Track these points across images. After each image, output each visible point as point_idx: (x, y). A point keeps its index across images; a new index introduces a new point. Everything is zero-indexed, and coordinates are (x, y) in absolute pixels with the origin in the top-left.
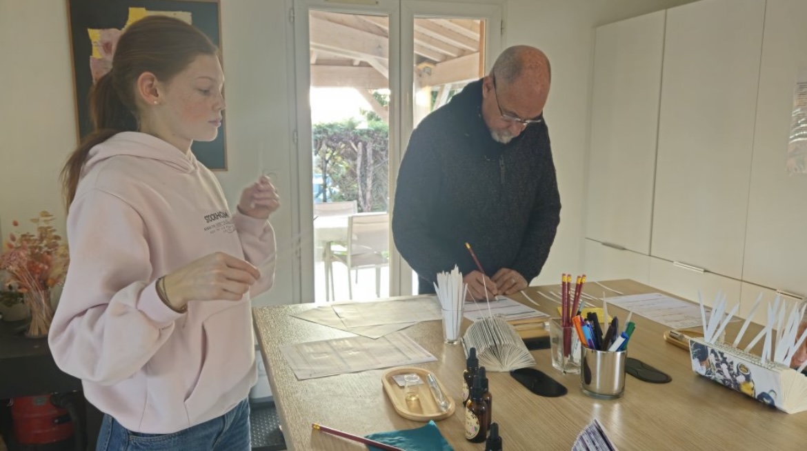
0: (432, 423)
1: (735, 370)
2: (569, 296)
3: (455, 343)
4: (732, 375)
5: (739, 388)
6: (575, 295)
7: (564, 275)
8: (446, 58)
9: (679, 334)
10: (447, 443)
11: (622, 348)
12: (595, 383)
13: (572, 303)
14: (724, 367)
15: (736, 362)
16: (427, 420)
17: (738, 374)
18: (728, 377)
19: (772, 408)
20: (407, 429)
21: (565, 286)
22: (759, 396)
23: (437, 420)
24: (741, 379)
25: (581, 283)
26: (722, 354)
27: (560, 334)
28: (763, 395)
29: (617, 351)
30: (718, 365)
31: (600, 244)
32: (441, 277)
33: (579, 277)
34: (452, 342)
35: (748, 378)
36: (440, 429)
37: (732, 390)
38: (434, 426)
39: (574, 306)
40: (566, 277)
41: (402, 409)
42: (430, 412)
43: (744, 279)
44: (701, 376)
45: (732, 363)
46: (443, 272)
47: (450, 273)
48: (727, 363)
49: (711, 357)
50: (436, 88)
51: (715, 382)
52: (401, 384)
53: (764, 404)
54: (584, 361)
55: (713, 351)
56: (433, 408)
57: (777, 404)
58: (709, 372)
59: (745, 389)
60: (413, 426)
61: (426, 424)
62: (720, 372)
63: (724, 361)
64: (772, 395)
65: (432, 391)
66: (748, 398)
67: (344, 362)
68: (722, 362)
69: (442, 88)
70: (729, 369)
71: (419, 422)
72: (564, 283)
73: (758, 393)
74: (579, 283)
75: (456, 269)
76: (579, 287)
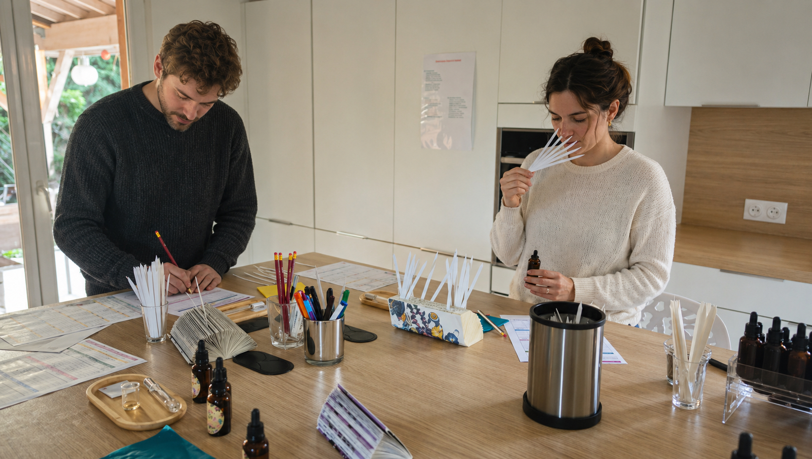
0: (167, 428)
1: (427, 318)
2: (282, 274)
3: (162, 340)
4: (424, 323)
5: (431, 334)
6: (288, 273)
7: (275, 254)
8: (64, 18)
9: (373, 295)
10: (190, 445)
11: (341, 316)
12: (319, 352)
13: (286, 281)
14: (418, 317)
15: (427, 312)
16: (161, 426)
17: (429, 322)
18: (422, 325)
19: (456, 344)
20: (137, 441)
21: (278, 264)
22: (446, 337)
23: (172, 424)
24: (431, 325)
25: (293, 259)
26: (416, 307)
27: (279, 311)
28: (450, 335)
29: (337, 319)
30: (413, 317)
31: (267, 221)
32: (139, 271)
33: (290, 254)
34: (158, 340)
35: (437, 324)
36: (177, 432)
37: (425, 336)
38: (170, 430)
39: (289, 283)
40: (278, 256)
41: (125, 421)
42: (160, 418)
43: (395, 242)
44: (398, 329)
45: (424, 313)
46: (141, 265)
47: (150, 264)
48: (420, 314)
49: (407, 311)
50: (54, 54)
51: (411, 331)
52: (112, 395)
53: (450, 343)
54: (307, 333)
55: (409, 306)
56: (162, 412)
57: (460, 342)
58: (406, 325)
59: (436, 334)
60: (144, 437)
61: (159, 431)
62: (415, 322)
63: (418, 312)
64: (456, 334)
65: (154, 394)
66: (437, 339)
67: (26, 386)
68: (417, 314)
69: (62, 54)
70: (423, 318)
71: (149, 430)
72: (276, 261)
73: (445, 334)
74: (291, 259)
75: (158, 260)
76: (291, 263)
